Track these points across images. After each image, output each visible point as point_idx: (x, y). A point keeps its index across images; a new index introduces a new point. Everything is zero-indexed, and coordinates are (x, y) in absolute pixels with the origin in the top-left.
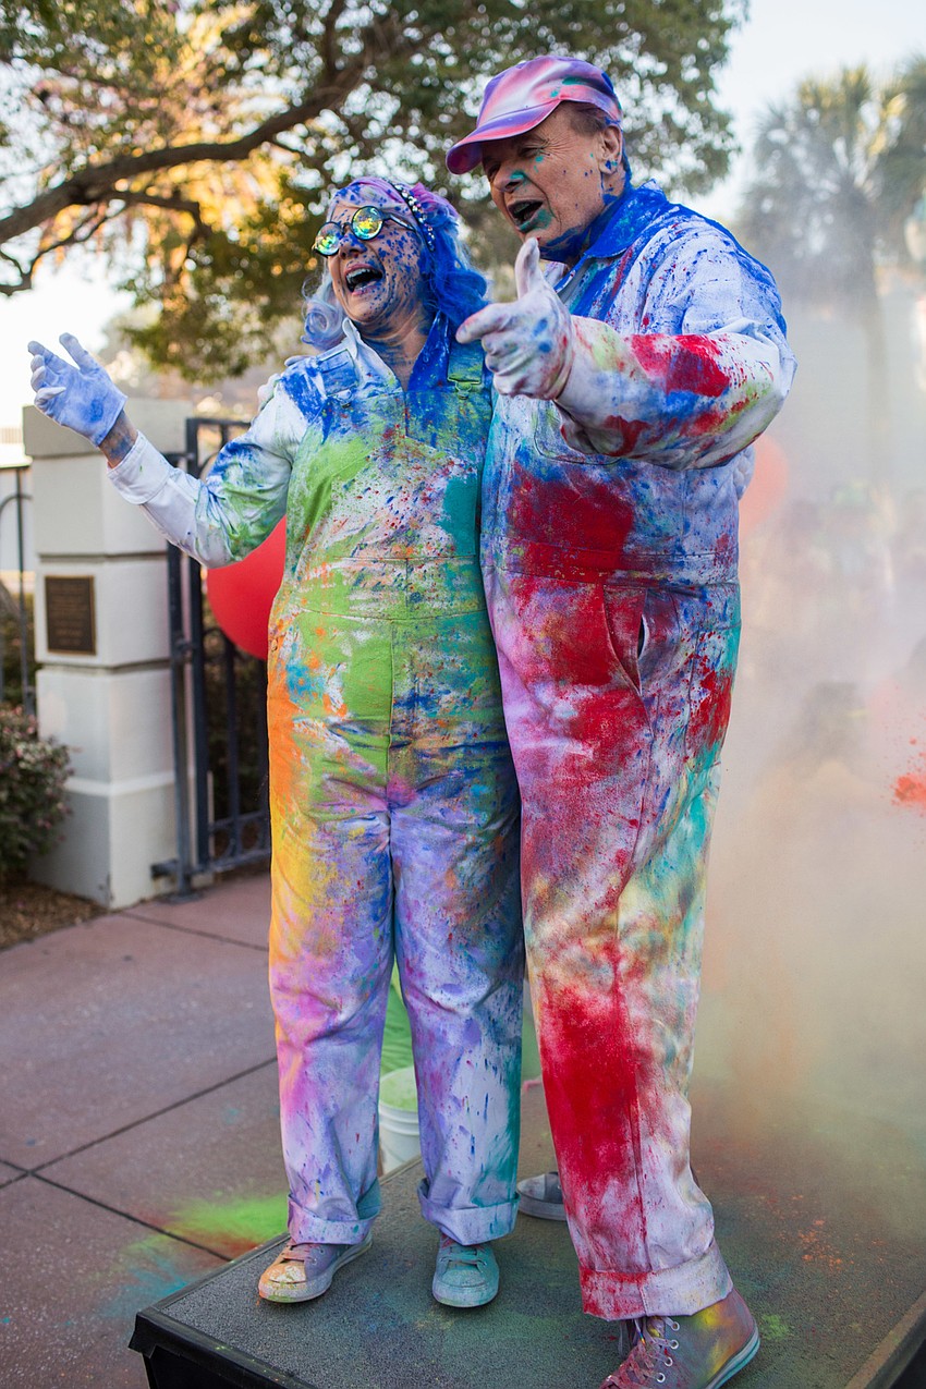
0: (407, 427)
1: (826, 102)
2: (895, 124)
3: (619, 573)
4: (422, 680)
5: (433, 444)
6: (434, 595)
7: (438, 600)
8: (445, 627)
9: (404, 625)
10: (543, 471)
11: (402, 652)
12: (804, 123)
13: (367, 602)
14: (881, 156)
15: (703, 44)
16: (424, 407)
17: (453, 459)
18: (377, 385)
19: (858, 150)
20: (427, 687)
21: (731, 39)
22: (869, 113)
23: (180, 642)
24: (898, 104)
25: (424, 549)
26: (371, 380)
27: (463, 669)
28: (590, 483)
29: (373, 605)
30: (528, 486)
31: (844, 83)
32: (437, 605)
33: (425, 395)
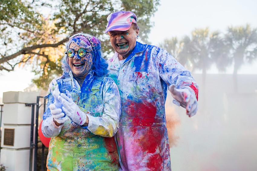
0: (78, 102)
1: (170, 43)
2: (182, 47)
3: (154, 124)
4: (81, 167)
5: (84, 107)
6: (84, 145)
7: (85, 146)
8: (87, 153)
9: (76, 152)
10: (137, 100)
11: (75, 160)
12: (165, 47)
13: (68, 146)
14: (180, 53)
15: (146, 29)
16: (83, 97)
17: (89, 112)
18: (75, 89)
19: (176, 52)
20: (83, 169)
21: (151, 28)
22: (177, 45)
23: (32, 144)
24: (183, 44)
25: (82, 133)
26: (75, 87)
27: (92, 164)
28: (148, 103)
29: (69, 147)
30: (133, 104)
31: (173, 40)
32: (85, 147)
33: (85, 94)
